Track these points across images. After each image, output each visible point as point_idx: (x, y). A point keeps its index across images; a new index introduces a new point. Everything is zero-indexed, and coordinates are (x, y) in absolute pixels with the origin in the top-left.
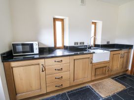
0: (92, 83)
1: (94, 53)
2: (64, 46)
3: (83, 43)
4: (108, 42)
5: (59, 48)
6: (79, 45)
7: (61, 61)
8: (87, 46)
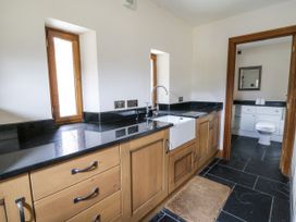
0: (169, 201)
1: (172, 125)
2: (84, 114)
3: (135, 103)
4: (181, 99)
5: (68, 121)
6: (126, 108)
7: (95, 164)
8: (145, 109)
